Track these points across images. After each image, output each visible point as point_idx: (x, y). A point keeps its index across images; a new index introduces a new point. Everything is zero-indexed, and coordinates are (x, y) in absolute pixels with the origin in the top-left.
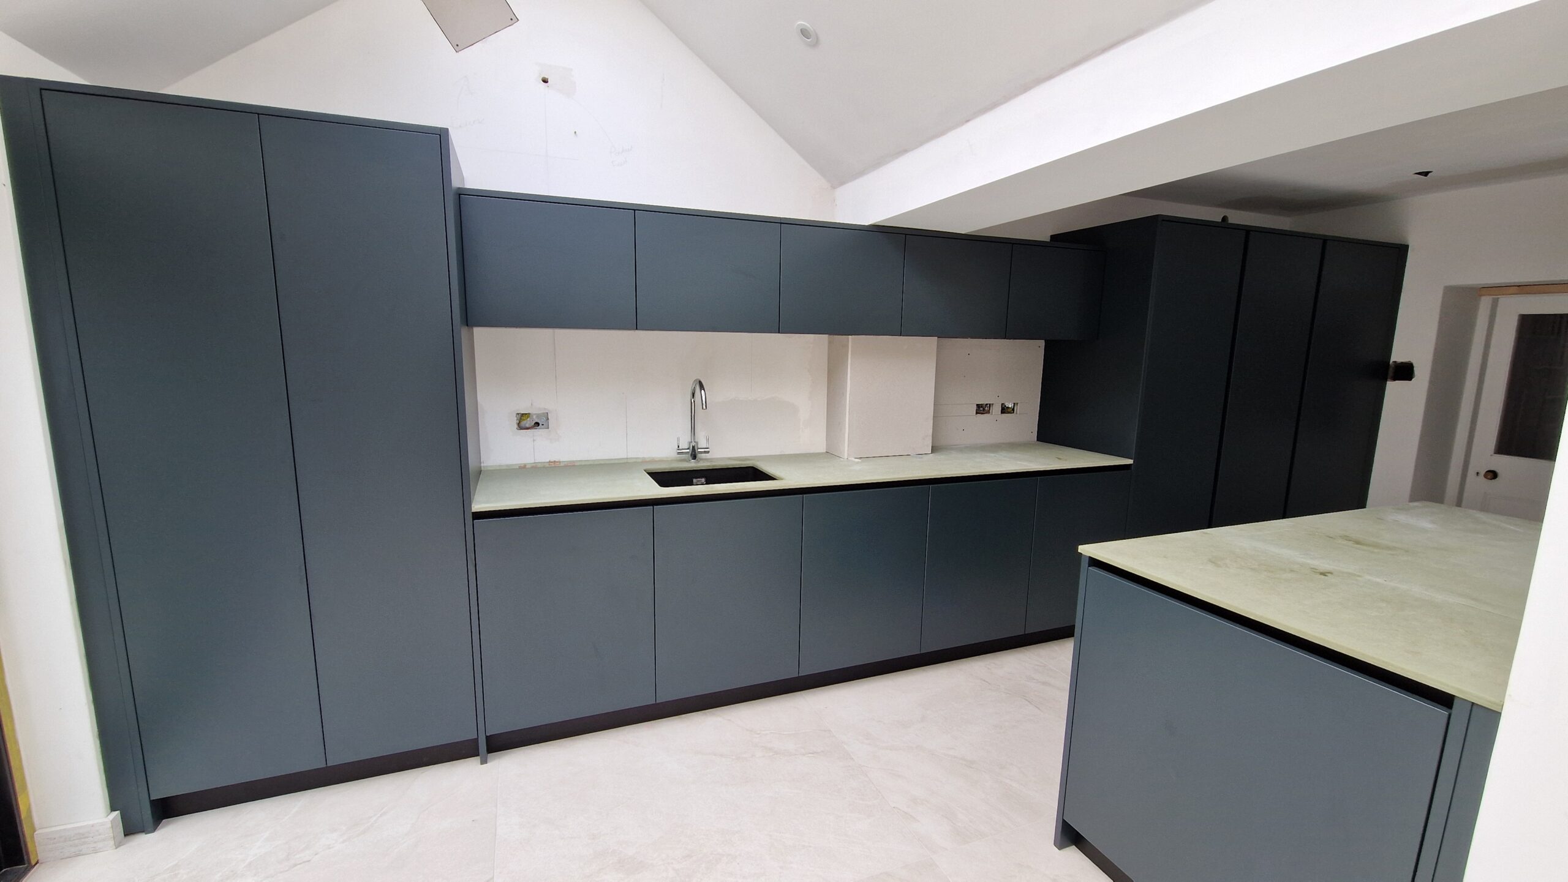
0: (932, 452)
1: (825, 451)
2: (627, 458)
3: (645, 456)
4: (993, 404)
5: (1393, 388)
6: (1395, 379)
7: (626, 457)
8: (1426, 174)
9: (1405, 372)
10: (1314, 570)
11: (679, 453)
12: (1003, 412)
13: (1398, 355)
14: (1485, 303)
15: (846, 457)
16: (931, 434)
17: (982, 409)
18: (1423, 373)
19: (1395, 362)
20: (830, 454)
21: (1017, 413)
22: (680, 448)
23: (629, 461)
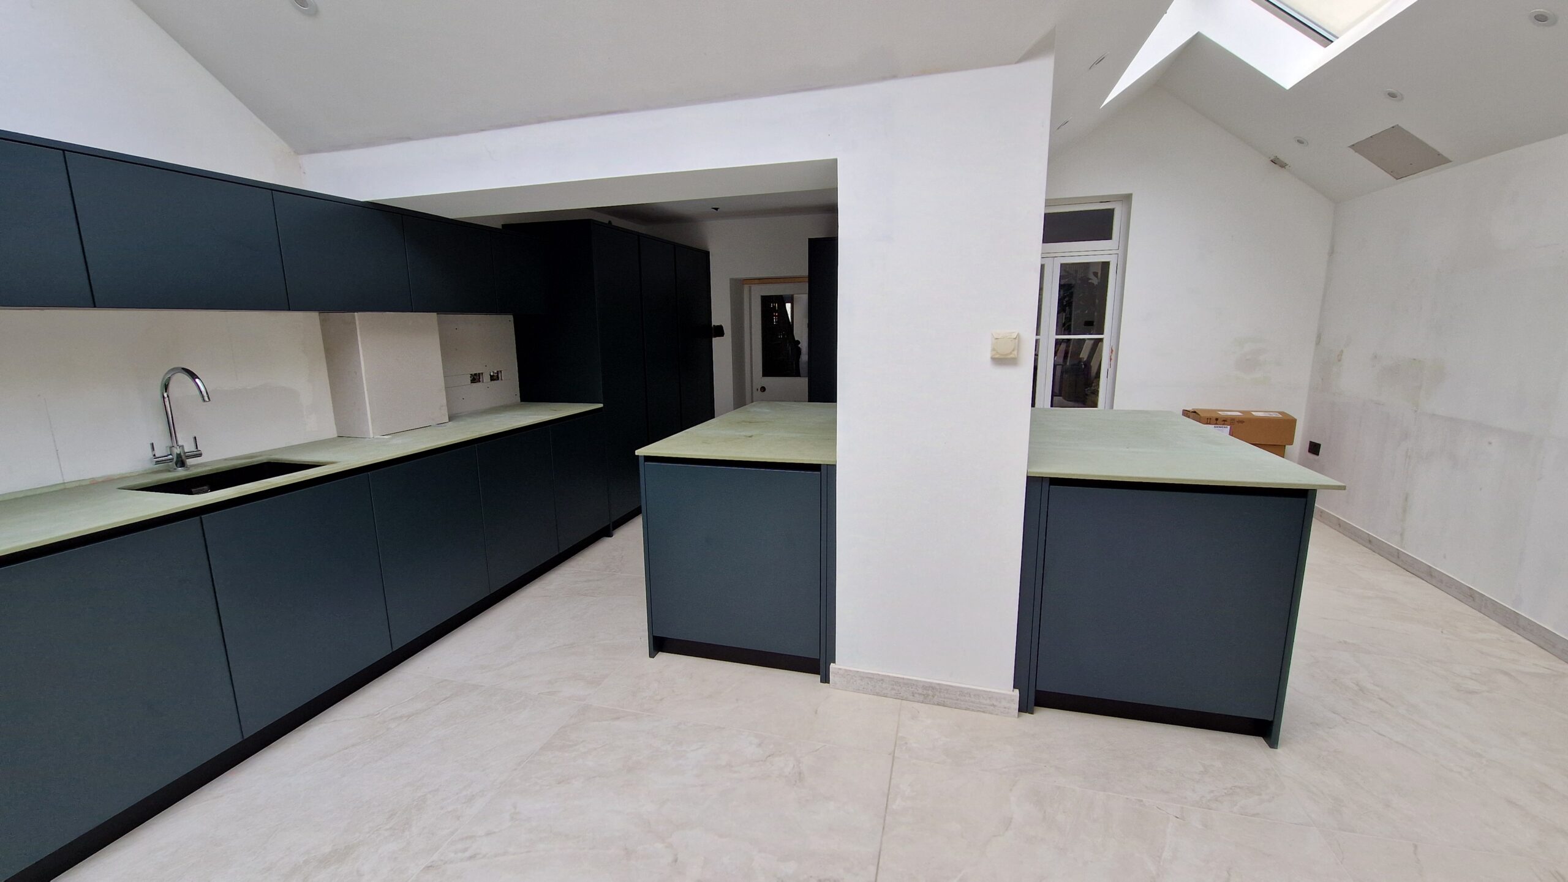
0: (450, 421)
1: (336, 435)
2: (64, 483)
3: (94, 476)
4: (482, 373)
5: (716, 341)
6: (715, 337)
7: (62, 482)
8: (716, 209)
9: (719, 331)
10: (746, 436)
11: (157, 463)
12: (492, 380)
13: (715, 322)
14: (746, 288)
15: (372, 436)
16: (446, 404)
17: (475, 378)
18: (727, 330)
19: (714, 326)
20: (343, 437)
21: (502, 380)
22: (157, 456)
23: (68, 486)
